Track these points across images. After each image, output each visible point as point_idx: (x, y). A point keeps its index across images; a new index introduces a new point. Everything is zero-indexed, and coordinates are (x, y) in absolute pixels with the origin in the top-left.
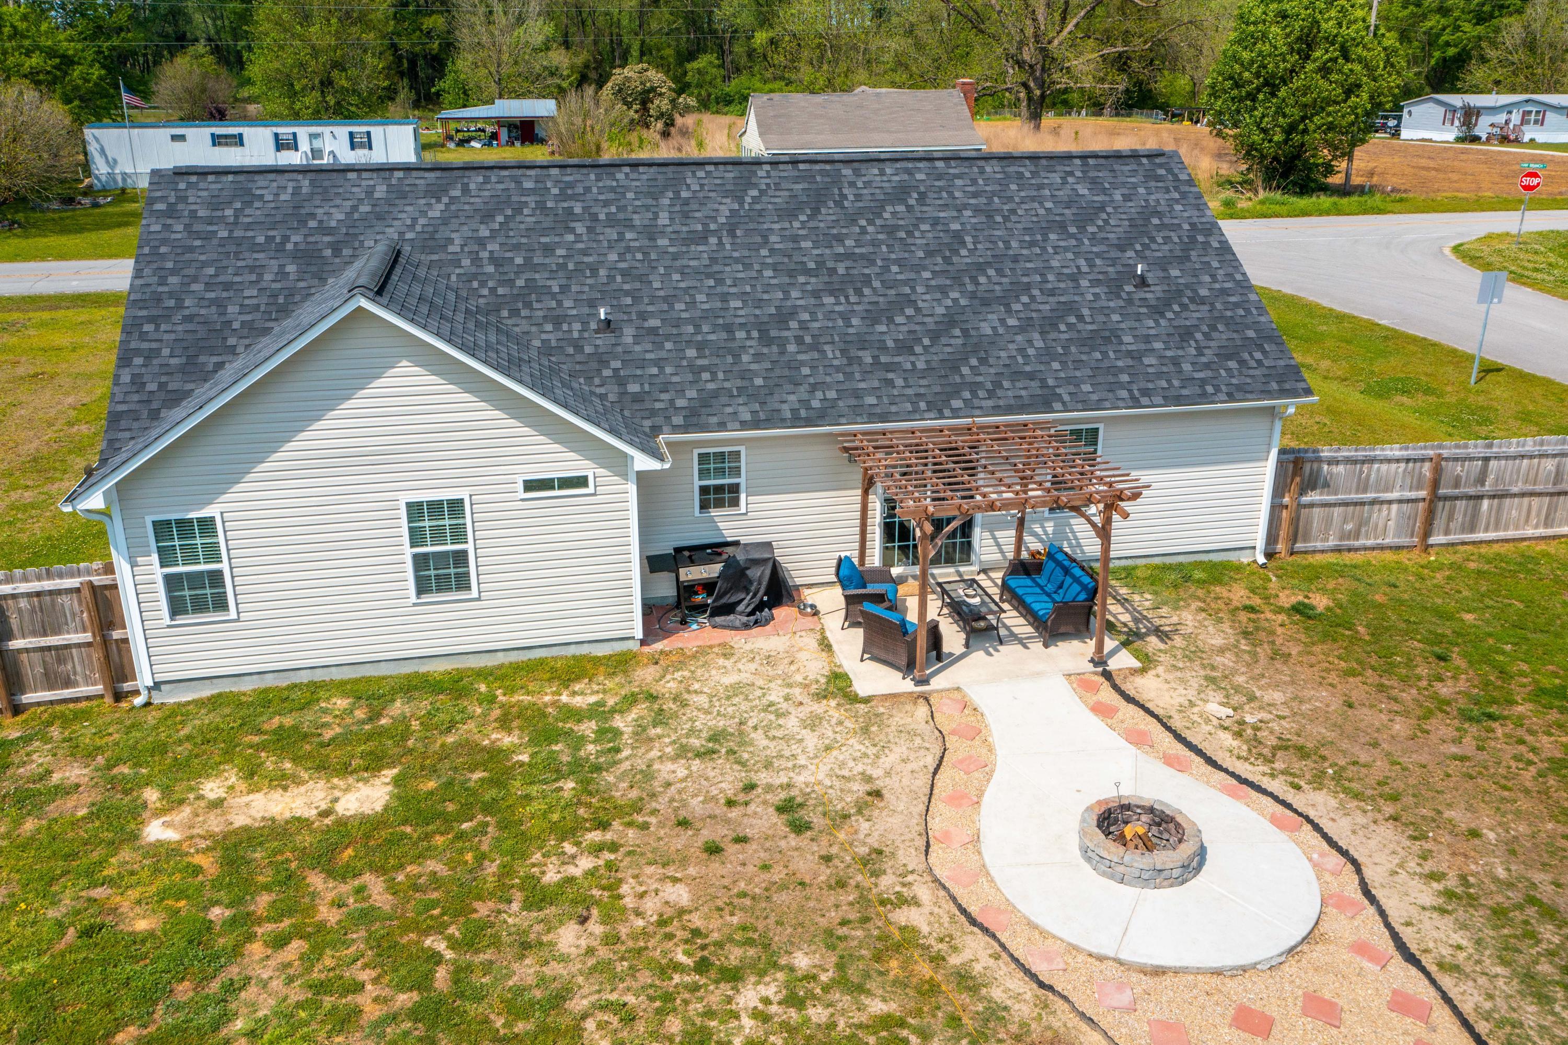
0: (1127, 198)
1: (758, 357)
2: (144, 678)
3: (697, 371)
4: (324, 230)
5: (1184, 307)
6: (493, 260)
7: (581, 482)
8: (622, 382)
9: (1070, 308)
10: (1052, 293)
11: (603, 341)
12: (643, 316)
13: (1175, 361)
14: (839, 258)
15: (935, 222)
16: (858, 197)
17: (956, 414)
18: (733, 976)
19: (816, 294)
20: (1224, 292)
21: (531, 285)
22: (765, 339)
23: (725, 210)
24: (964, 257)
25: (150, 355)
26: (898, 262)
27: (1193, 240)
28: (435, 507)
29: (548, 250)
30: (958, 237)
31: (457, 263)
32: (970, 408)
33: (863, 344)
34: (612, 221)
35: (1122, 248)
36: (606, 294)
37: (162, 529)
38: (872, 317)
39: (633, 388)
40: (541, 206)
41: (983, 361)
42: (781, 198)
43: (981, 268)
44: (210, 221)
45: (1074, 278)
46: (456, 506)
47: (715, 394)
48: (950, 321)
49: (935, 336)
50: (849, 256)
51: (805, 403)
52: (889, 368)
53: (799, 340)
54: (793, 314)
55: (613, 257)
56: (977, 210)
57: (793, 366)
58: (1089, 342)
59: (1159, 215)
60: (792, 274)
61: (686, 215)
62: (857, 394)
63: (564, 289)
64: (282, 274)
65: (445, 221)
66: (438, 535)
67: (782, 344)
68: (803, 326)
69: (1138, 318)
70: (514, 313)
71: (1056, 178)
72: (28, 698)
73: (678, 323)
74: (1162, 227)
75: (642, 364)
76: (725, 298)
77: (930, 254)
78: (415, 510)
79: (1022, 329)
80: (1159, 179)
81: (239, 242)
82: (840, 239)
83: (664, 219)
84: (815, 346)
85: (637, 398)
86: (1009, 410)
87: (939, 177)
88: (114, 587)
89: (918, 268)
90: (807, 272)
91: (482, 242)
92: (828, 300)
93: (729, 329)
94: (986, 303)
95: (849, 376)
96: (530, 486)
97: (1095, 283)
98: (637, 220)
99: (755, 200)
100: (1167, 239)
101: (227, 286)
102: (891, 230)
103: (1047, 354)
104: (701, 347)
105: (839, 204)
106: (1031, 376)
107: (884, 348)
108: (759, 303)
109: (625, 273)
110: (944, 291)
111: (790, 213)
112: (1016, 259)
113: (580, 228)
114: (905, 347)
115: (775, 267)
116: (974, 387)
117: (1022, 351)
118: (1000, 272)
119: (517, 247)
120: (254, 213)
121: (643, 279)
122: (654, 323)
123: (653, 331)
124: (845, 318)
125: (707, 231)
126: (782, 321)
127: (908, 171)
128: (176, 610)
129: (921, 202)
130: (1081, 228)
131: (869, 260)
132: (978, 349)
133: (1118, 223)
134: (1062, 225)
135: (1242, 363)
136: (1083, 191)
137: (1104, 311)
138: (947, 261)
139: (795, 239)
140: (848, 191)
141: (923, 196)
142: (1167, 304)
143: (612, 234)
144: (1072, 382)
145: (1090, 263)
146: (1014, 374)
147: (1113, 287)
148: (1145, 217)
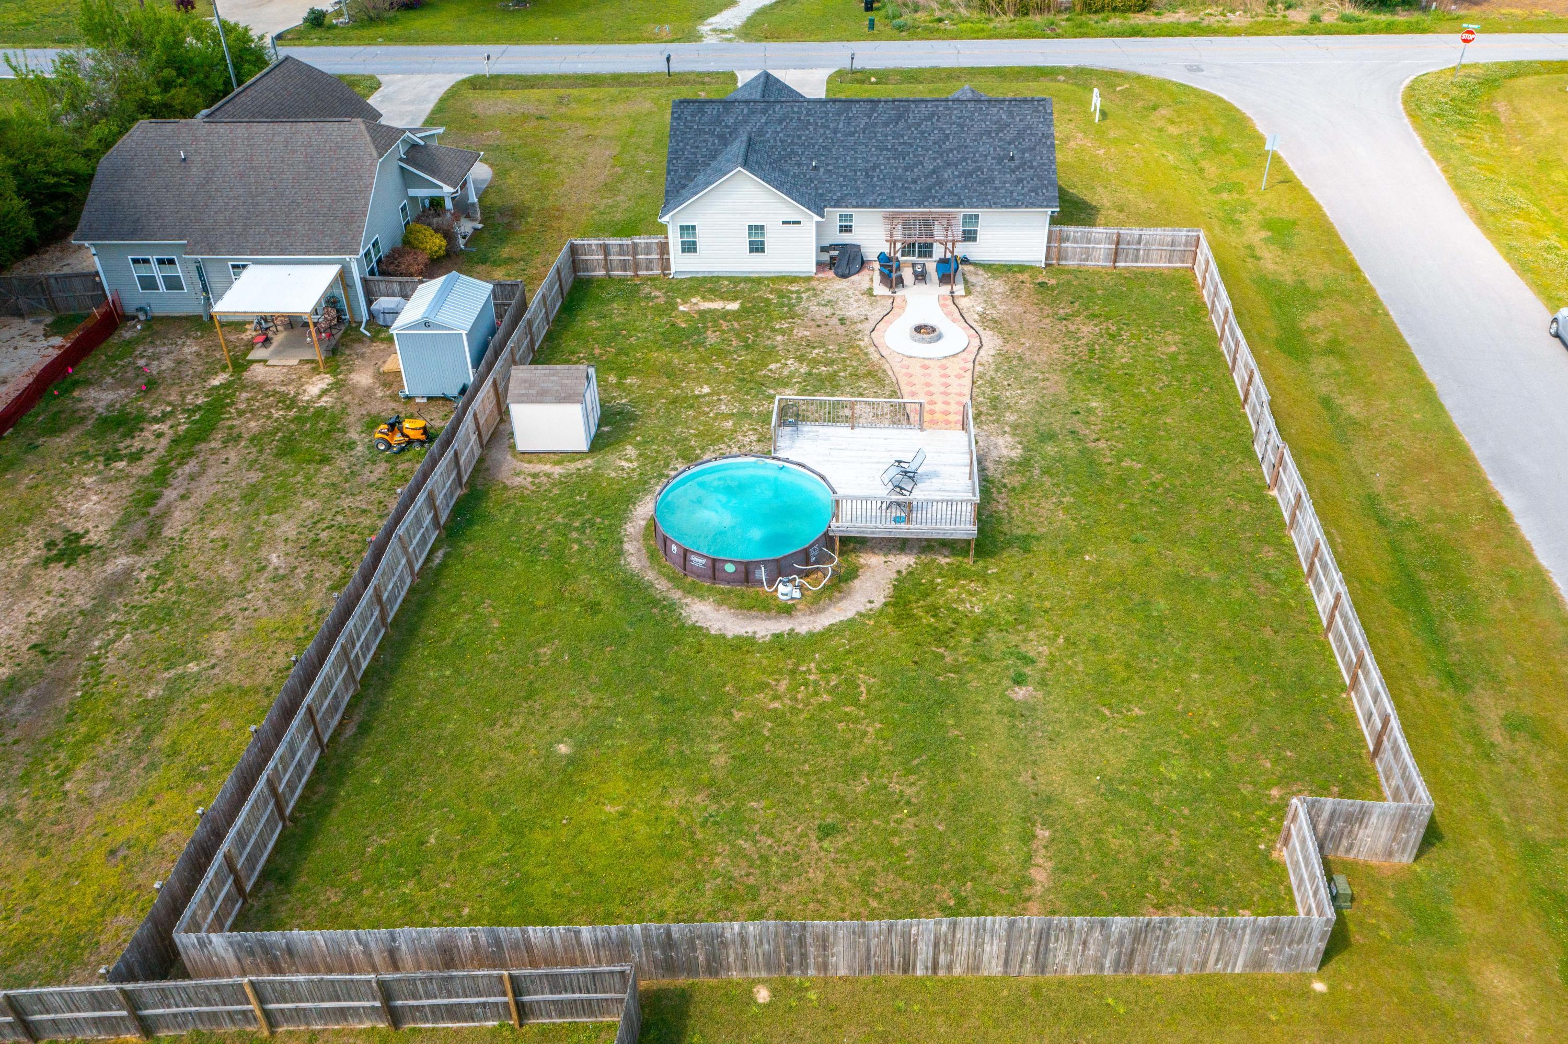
0: (1021, 120)
1: (863, 182)
2: (673, 270)
3: (842, 186)
4: (727, 126)
5: (1024, 170)
6: (781, 141)
7: (799, 223)
8: (817, 189)
9: (980, 168)
10: (976, 162)
11: (813, 173)
12: (828, 165)
13: (1011, 193)
14: (900, 144)
15: (941, 129)
16: (914, 118)
17: (925, 207)
19: (888, 159)
20: (1044, 164)
21: (792, 150)
22: (867, 176)
23: (863, 122)
24: (947, 146)
25: (676, 171)
26: (922, 147)
27: (1040, 140)
28: (756, 227)
29: (799, 137)
30: (947, 136)
32: (931, 205)
33: (900, 179)
34: (823, 126)
35: (1009, 144)
36: (817, 156)
37: (682, 227)
38: (906, 169)
39: (820, 191)
40: (799, 119)
41: (941, 188)
42: (884, 117)
43: (951, 150)
44: (691, 121)
45: (986, 156)
46: (762, 227)
47: (846, 195)
48: (934, 172)
49: (926, 177)
50: (904, 143)
51: (875, 200)
52: (907, 189)
53: (878, 176)
54: (879, 165)
55: (821, 141)
56: (959, 125)
57: (874, 186)
58: (981, 183)
59: (1031, 128)
60: (882, 150)
61: (849, 124)
62: (893, 198)
63: (803, 153)
64: (714, 144)
65: (766, 124)
66: (756, 235)
67: (872, 177)
68: (881, 171)
69: (1005, 173)
70: (786, 161)
71: (995, 111)
72: (640, 273)
73: (839, 168)
74: (1032, 134)
75: (824, 183)
76: (856, 159)
77: (935, 143)
78: (750, 227)
79: (959, 176)
80: (1038, 111)
81: (700, 130)
82: (903, 136)
83: (841, 126)
84: (883, 179)
85: (821, 195)
86: (944, 207)
87: (948, 109)
88: (667, 243)
89: (928, 149)
90: (888, 150)
91: (777, 133)
92: (892, 161)
93: (855, 171)
94: (949, 165)
95: (892, 191)
96: (784, 223)
97: (993, 158)
98: (832, 126)
99: (876, 117)
100: (1030, 140)
101: (697, 147)
102: (922, 133)
103: (965, 186)
104: (845, 177)
105: (906, 121)
106: (956, 195)
107: (907, 181)
108: (868, 161)
109: (824, 148)
110: (935, 159)
111: (886, 124)
112: (966, 147)
113: (811, 128)
114: (914, 181)
115: (876, 147)
116: (934, 197)
117: (956, 185)
118: (958, 152)
119: (789, 136)
120: (705, 119)
121: (829, 150)
122: (830, 167)
123: (830, 171)
124: (896, 168)
125: (856, 131)
126: (874, 168)
127: (937, 106)
128: (683, 251)
129: (938, 120)
130: (997, 134)
131: (911, 145)
132: (940, 183)
133: (1012, 132)
134: (990, 132)
135: (1037, 194)
136: (1004, 117)
137: (992, 171)
138: (940, 147)
139: (886, 135)
140: (911, 115)
141: (939, 117)
142: (1018, 168)
143: (822, 131)
144: (970, 198)
145: (995, 150)
146: (951, 194)
147: (1000, 160)
148: (1025, 130)
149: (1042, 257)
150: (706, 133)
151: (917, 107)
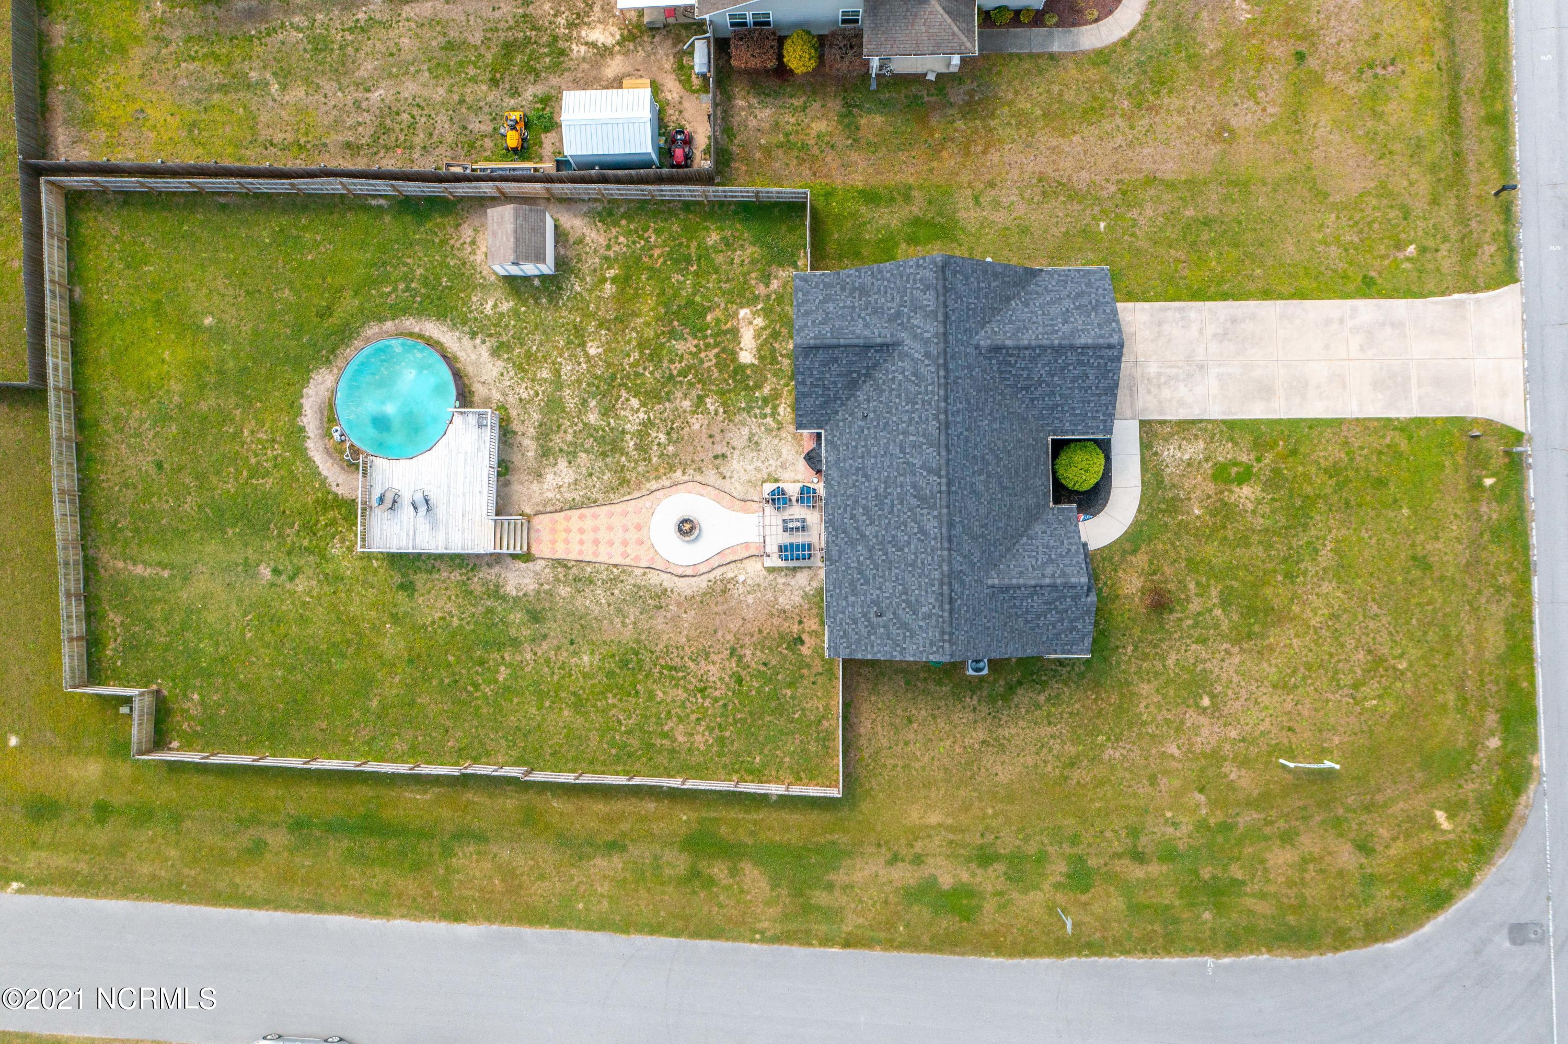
0: (920, 627)
1: (851, 466)
3: (847, 445)
4: (909, 318)
5: (866, 627)
6: (894, 378)
8: (843, 420)
9: (867, 582)
10: (874, 578)
11: (859, 415)
12: (869, 428)
13: (843, 612)
14: (892, 501)
15: (909, 543)
16: (922, 515)
18: (668, 434)
19: (876, 490)
20: (872, 646)
21: (883, 391)
22: (858, 469)
23: (916, 461)
24: (891, 549)
25: (860, 277)
26: (889, 523)
27: (898, 645)
29: (899, 396)
30: (902, 550)
31: (893, 365)
33: (855, 502)
34: (911, 419)
35: (894, 613)
36: (878, 415)
38: (865, 508)
39: (841, 424)
40: (920, 393)
42: (921, 482)
43: (886, 554)
44: (915, 280)
45: (880, 589)
47: (838, 450)
48: (863, 536)
49: (857, 528)
50: (893, 506)
51: (833, 479)
52: (845, 509)
53: (857, 481)
54: (869, 481)
55: (894, 419)
56: (915, 561)
57: (847, 477)
58: (852, 583)
59: (911, 637)
60: (885, 482)
61: (914, 446)
62: (836, 496)
63: (881, 402)
64: (889, 309)
65: (913, 360)
67: (856, 474)
68: (863, 483)
69: (862, 607)
70: (871, 386)
71: (932, 600)
73: (866, 440)
74: (905, 637)
75: (850, 427)
76: (875, 457)
77: (893, 536)
79: (858, 561)
80: (931, 645)
81: (905, 292)
82: (901, 503)
83: (911, 438)
84: (854, 486)
85: (837, 425)
87: (932, 550)
89: (886, 529)
90: (886, 489)
91: (903, 373)
92: (873, 494)
93: (863, 457)
94: (870, 551)
95: (842, 495)
97: (878, 596)
98: (912, 428)
99: (921, 474)
100: (898, 635)
101: (886, 292)
102: (904, 523)
103: (848, 568)
104: (856, 447)
105: (918, 506)
106: (840, 557)
107: (853, 509)
108: (873, 469)
109: (887, 423)
110: (876, 537)
111: (914, 485)
112: (890, 569)
113: (908, 407)
114: (853, 517)
115: (889, 477)
116: (836, 536)
117: (849, 558)
118: (884, 561)
119: (900, 385)
120: (917, 294)
121: (884, 429)
122: (866, 432)
124: (866, 498)
125: (905, 454)
126: (866, 476)
127: (935, 539)
129: (919, 539)
130: (904, 601)
131: (892, 512)
132: (852, 543)
133: (907, 617)
134: (906, 593)
135: (842, 637)
136: (924, 609)
137: (865, 595)
138: (890, 542)
139: (902, 486)
140: (925, 511)
141: (922, 541)
142: (868, 620)
143: (905, 418)
144: (837, 572)
145: (887, 598)
146: (841, 553)
147: (876, 602)
148: (910, 630)
150: (902, 297)
151: (935, 517)
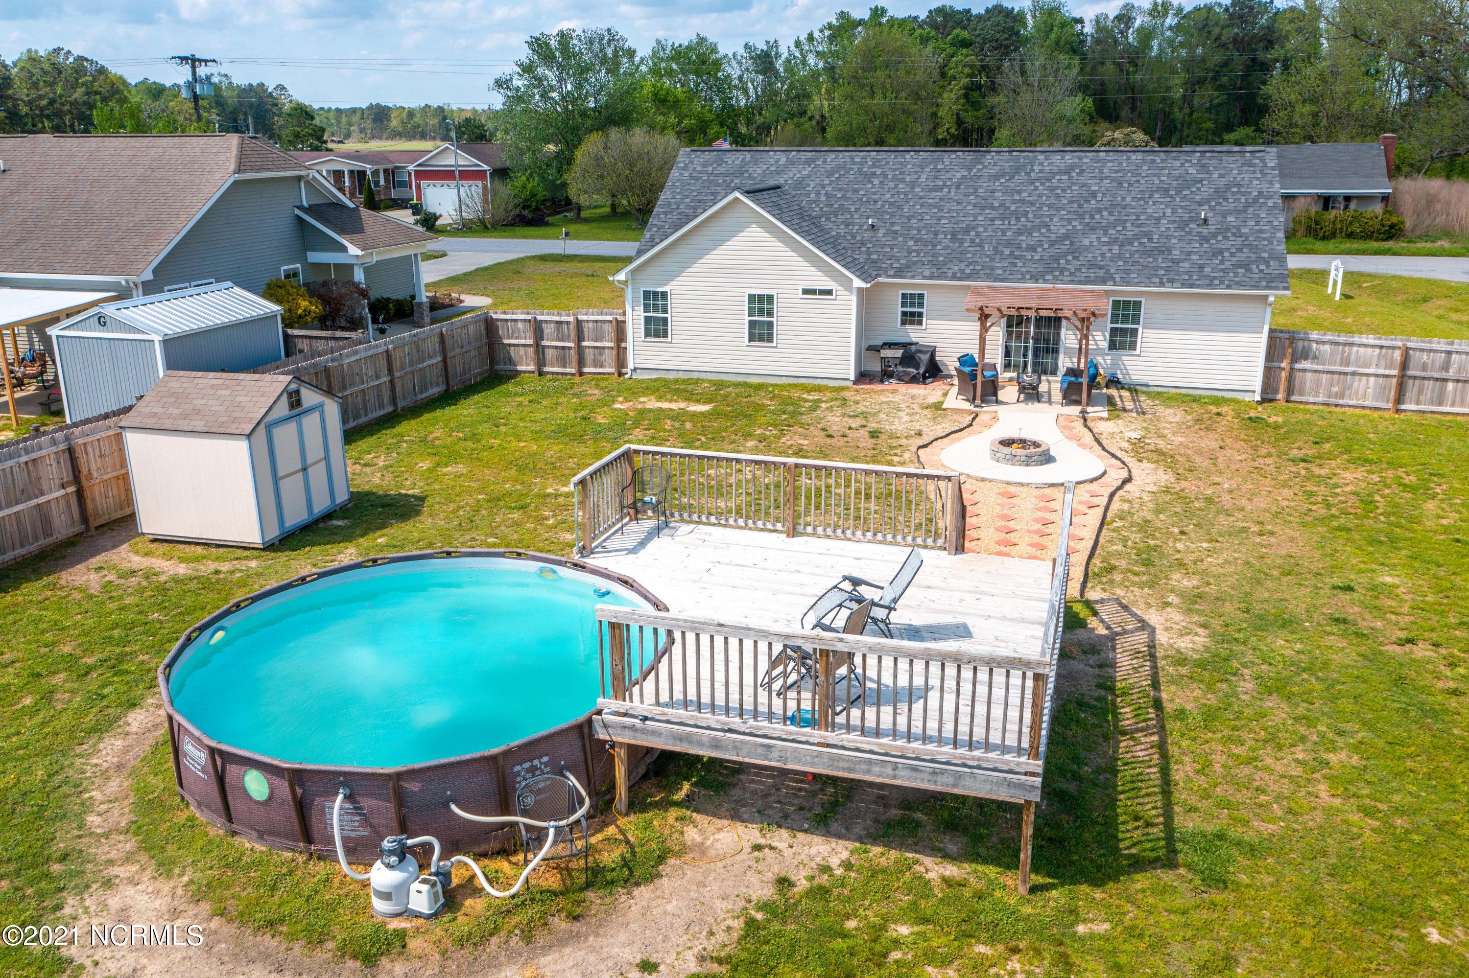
0: (1222, 176)
1: (946, 247)
2: (631, 366)
3: (909, 251)
4: (750, 178)
5: (1226, 238)
6: (827, 195)
7: (829, 292)
8: (869, 254)
9: (1147, 234)
10: (1140, 226)
11: (867, 235)
12: (892, 225)
13: (1201, 267)
14: (1014, 202)
15: (1083, 185)
16: (1041, 171)
17: (1046, 281)
20: (1261, 231)
21: (841, 207)
22: (954, 239)
23: (959, 176)
24: (1092, 205)
26: (1049, 205)
27: (1255, 200)
28: (761, 298)
29: (856, 191)
30: (1094, 195)
31: (808, 196)
32: (1056, 279)
33: (1008, 244)
34: (894, 178)
35: (1200, 204)
36: (876, 213)
37: (646, 294)
38: (1019, 232)
39: (874, 257)
40: (860, 171)
41: (1075, 258)
42: (993, 170)
43: (1100, 211)
44: (701, 172)
45: (1158, 219)
46: (770, 298)
47: (915, 263)
48: (1066, 237)
49: (1052, 244)
50: (1022, 201)
51: (962, 271)
52: (1018, 257)
53: (972, 241)
54: (975, 228)
55: (888, 196)
56: (1114, 180)
57: (963, 253)
58: (1148, 253)
59: (1240, 186)
60: (983, 208)
61: (936, 177)
62: (993, 269)
63: (857, 210)
65: (809, 176)
66: (761, 313)
67: (962, 242)
68: (978, 234)
69: (1190, 242)
70: (828, 219)
71: (1177, 163)
72: (586, 370)
73: (910, 228)
74: (1240, 193)
75: (883, 246)
76: (940, 218)
77: (1071, 202)
78: (752, 298)
79: (1109, 243)
80: (1251, 165)
81: (711, 182)
82: (1019, 192)
83: (923, 178)
85: (874, 262)
86: (1080, 283)
88: (624, 322)
89: (1058, 209)
90: (993, 208)
91: (824, 186)
92: (998, 222)
93: (936, 234)
94: (1093, 229)
95: (992, 259)
96: (806, 292)
97: (1171, 222)
98: (908, 179)
99: (979, 171)
100: (1237, 200)
101: (700, 201)
102: (1052, 189)
103: (1120, 257)
104: (917, 241)
106: (1102, 267)
107: (1019, 247)
108: (958, 222)
109: (891, 204)
110: (1069, 222)
113: (876, 182)
114: (1032, 248)
115: (975, 205)
116: (1063, 270)
117: (1103, 255)
118: (1111, 214)
119: (840, 189)
120: (721, 169)
121: (900, 207)
122: (897, 228)
123: (895, 232)
124: (1004, 232)
125: (944, 185)
126: (967, 231)
127: (1080, 158)
128: (648, 334)
129: (1079, 175)
130: (1179, 192)
131: (1032, 204)
132: (1076, 252)
133: (1206, 190)
134: (1166, 191)
135: (1249, 270)
136: (1192, 171)
137: (1168, 237)
138: (1080, 206)
139: (993, 191)
140: (1036, 168)
141: (1082, 171)
142: (1214, 236)
143: (892, 185)
144: (1127, 272)
145: (1174, 211)
146: (1092, 265)
147: (1183, 224)
148: (1228, 187)
149: (1257, 385)
150: (717, 185)
151: (1047, 158)
